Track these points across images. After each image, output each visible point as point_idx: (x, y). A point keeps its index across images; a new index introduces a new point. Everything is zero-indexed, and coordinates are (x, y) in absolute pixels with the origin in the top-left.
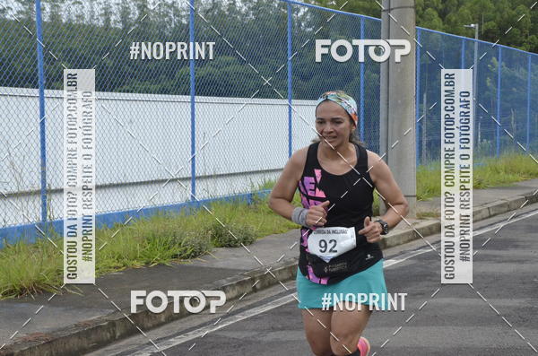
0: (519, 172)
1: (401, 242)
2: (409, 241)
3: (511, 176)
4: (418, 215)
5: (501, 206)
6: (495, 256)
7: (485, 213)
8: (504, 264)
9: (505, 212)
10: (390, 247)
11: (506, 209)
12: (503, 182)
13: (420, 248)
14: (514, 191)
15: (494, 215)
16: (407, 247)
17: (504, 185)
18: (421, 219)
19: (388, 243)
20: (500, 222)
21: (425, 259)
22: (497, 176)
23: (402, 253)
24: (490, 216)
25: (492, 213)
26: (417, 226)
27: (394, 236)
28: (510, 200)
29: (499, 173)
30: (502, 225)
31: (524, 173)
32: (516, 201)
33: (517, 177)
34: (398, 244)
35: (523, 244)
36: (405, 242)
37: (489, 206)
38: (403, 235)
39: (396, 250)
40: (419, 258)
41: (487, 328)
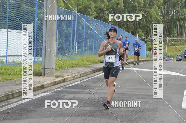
0: (90, 61)
1: (49, 86)
2: (53, 85)
3: (88, 63)
4: (56, 76)
5: (85, 73)
6: (83, 92)
7: (79, 76)
8: (85, 95)
9: (86, 76)
10: (45, 88)
11: (86, 75)
12: (85, 65)
13: (56, 88)
14: (89, 68)
15: (82, 77)
16: (51, 88)
17: (86, 66)
18: (57, 77)
19: (45, 86)
20: (84, 79)
21: (58, 92)
22: (83, 62)
23: (50, 90)
24: (81, 77)
25: (81, 76)
26: (55, 80)
27: (47, 84)
28: (88, 71)
29: (84, 61)
30: (85, 80)
31: (92, 62)
32: (89, 72)
33: (90, 63)
34: (48, 87)
35: (92, 87)
36: (51, 86)
37: (80, 73)
38: (50, 83)
39: (48, 89)
40: (56, 92)
41: (80, 118)
